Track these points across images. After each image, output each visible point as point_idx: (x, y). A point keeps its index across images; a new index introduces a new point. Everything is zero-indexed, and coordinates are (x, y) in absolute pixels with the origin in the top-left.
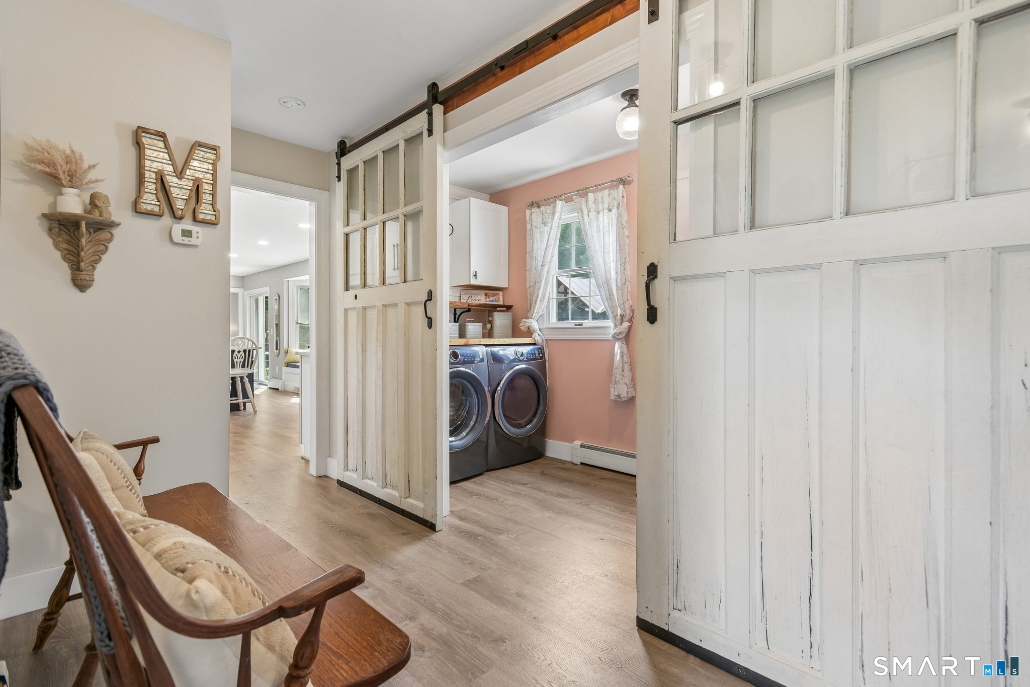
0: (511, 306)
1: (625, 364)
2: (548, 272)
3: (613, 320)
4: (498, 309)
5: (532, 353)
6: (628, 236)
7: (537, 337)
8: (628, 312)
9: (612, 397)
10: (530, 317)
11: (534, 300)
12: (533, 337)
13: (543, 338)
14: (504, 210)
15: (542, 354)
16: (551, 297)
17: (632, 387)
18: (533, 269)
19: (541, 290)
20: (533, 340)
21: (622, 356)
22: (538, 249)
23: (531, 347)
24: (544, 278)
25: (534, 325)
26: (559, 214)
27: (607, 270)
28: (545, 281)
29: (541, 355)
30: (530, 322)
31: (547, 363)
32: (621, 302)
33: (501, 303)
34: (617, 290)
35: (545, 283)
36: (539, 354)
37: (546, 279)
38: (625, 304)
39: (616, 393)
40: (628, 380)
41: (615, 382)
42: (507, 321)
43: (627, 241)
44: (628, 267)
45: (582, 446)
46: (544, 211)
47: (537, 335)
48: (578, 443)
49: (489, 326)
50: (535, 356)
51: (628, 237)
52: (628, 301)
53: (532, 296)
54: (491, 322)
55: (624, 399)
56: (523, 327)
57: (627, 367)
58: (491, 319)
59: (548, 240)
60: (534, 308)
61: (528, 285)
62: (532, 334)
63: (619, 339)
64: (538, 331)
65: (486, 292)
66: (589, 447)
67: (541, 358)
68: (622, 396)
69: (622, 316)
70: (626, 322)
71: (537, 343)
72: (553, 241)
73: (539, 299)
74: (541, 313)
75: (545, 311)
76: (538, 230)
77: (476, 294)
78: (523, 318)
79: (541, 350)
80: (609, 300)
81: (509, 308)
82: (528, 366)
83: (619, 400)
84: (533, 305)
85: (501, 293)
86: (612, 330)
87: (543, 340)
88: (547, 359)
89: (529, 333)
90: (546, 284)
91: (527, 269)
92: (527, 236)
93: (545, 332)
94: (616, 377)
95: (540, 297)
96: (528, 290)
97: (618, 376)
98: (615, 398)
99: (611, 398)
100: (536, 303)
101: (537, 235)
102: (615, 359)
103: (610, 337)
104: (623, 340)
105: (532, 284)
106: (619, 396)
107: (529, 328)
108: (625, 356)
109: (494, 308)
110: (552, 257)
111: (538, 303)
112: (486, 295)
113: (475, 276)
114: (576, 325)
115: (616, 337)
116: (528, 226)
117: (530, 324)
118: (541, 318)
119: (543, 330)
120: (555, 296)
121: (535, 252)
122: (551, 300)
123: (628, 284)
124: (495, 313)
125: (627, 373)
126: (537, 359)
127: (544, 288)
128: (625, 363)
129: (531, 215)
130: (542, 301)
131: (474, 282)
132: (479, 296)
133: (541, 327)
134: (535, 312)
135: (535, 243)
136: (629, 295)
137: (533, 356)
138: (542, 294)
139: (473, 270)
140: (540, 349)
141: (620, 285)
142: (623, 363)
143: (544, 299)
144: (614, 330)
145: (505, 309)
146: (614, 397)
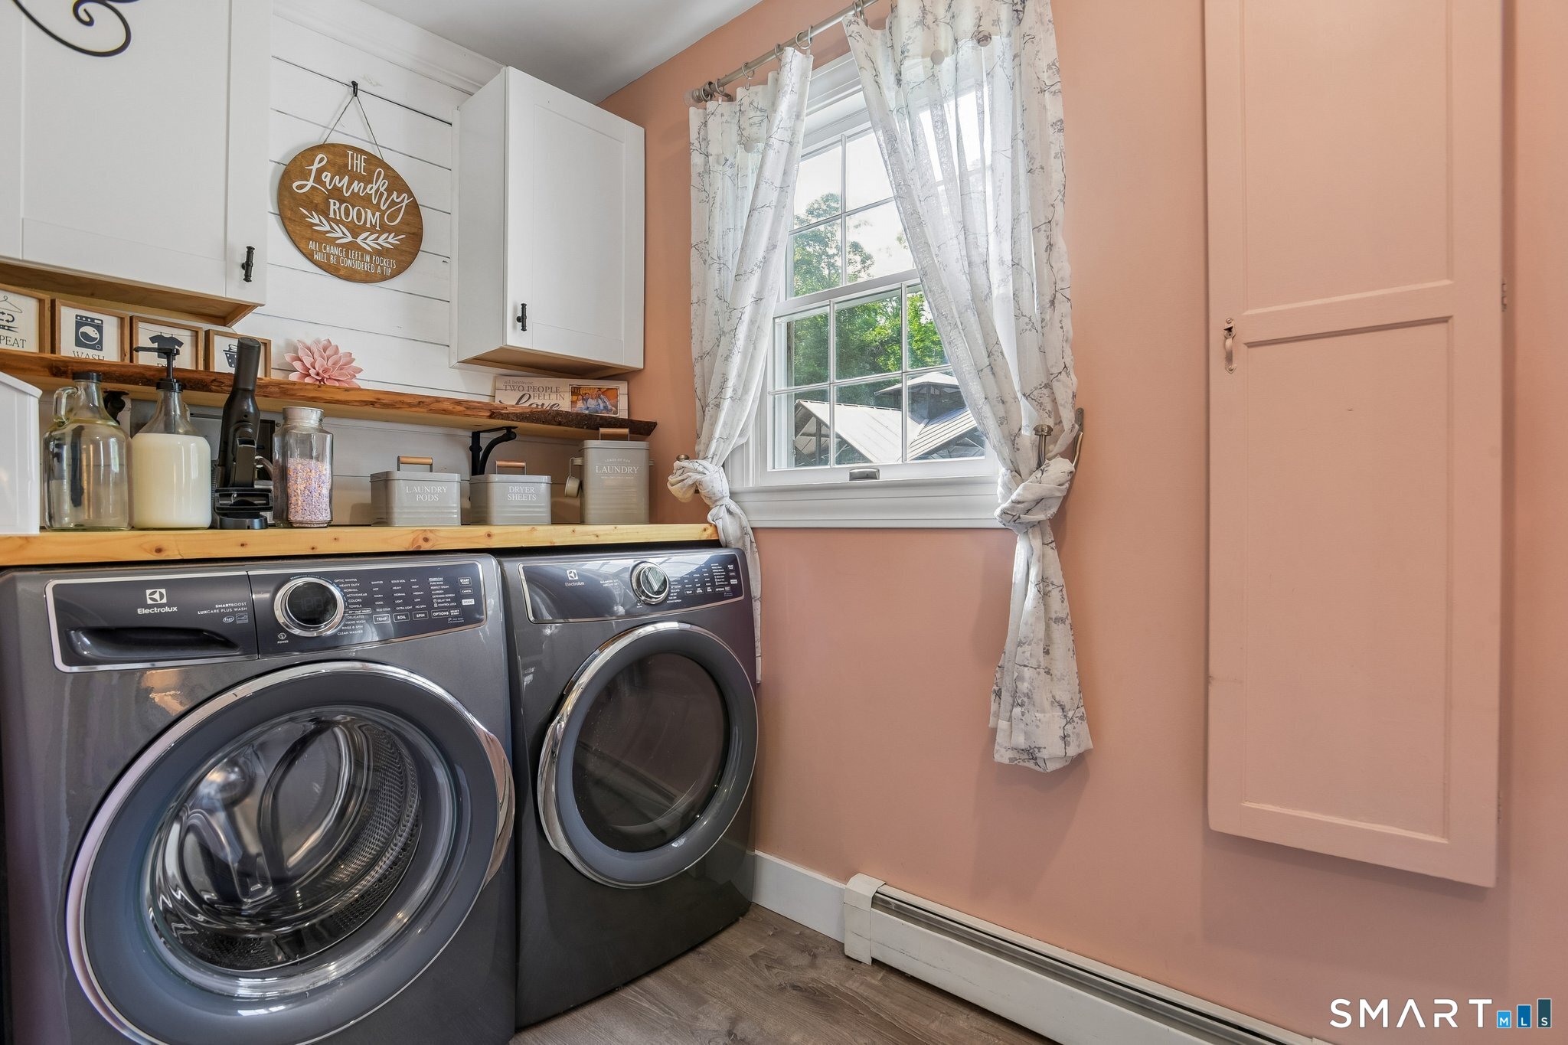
0: (647, 423)
1: (1054, 626)
2: (758, 300)
3: (1006, 451)
4: (602, 430)
5: (704, 577)
6: (1061, 121)
7: (725, 522)
8: (1068, 416)
9: (1003, 756)
10: (701, 454)
11: (711, 396)
12: (709, 518)
13: (745, 522)
14: (629, 135)
15: (737, 577)
16: (770, 388)
17: (1081, 718)
18: (711, 298)
19: (736, 359)
20: (710, 531)
21: (1044, 595)
22: (724, 234)
23: (702, 557)
24: (746, 317)
25: (713, 477)
26: (795, 97)
27: (976, 259)
28: (750, 330)
29: (734, 582)
30: (700, 469)
31: (757, 606)
32: (1037, 378)
33: (623, 414)
34: (1020, 333)
35: (748, 338)
36: (728, 578)
37: (752, 322)
38: (1055, 385)
39: (1020, 740)
40: (1066, 690)
41: (1014, 697)
42: (629, 470)
43: (1057, 141)
44: (1061, 245)
45: (879, 902)
46: (746, 102)
47: (723, 512)
48: (864, 886)
49: (571, 485)
50: (713, 586)
51: (1060, 126)
52: (1068, 374)
53: (706, 384)
54: (580, 473)
55: (1052, 767)
56: (677, 486)
57: (1062, 636)
58: (578, 461)
59: (757, 186)
60: (713, 424)
61: (695, 352)
62: (708, 509)
63: (1033, 525)
64: (727, 501)
65: (577, 382)
66: (902, 911)
67: (736, 591)
68: (1044, 754)
69: (1043, 434)
70: (1059, 459)
71: (722, 538)
72: (776, 194)
73: (729, 393)
74: (736, 441)
75: (751, 433)
76: (726, 168)
77: (545, 389)
78: (678, 459)
79: (735, 566)
80: (987, 371)
81: (641, 430)
82: (687, 626)
83: (1031, 764)
84: (709, 411)
85: (622, 388)
86: (1000, 490)
87: (743, 528)
88: (756, 589)
89: (698, 506)
90: (753, 341)
91: (694, 299)
92: (693, 193)
93: (749, 501)
94: (1020, 678)
95: (731, 383)
96: (697, 369)
97: (1027, 673)
98: (1011, 760)
99: (997, 758)
100: (718, 406)
101: (721, 184)
102: (1014, 606)
103: (993, 517)
104: (1049, 529)
105: (707, 347)
106: (1031, 753)
107: (697, 491)
108: (1055, 594)
109: (593, 425)
110: (772, 247)
111: (726, 404)
112: (575, 391)
113: (522, 319)
114: (853, 477)
115: (1016, 520)
116: (697, 159)
117: (698, 477)
118: (737, 457)
119: (745, 498)
120: (781, 384)
121: (716, 242)
122: (770, 399)
123: (1063, 307)
124: (591, 443)
125: (1064, 661)
126: (720, 597)
127: (745, 354)
128: (1057, 620)
129: (705, 124)
130: (738, 399)
131: (516, 339)
132: (553, 396)
133: (737, 487)
134: (717, 435)
135: (717, 212)
136: (1068, 351)
137: (703, 587)
138: (739, 376)
139: (514, 298)
140: (732, 560)
141: (1032, 307)
142: (1050, 621)
143: (746, 389)
144: (1009, 491)
145: (626, 431)
146: (1010, 754)
